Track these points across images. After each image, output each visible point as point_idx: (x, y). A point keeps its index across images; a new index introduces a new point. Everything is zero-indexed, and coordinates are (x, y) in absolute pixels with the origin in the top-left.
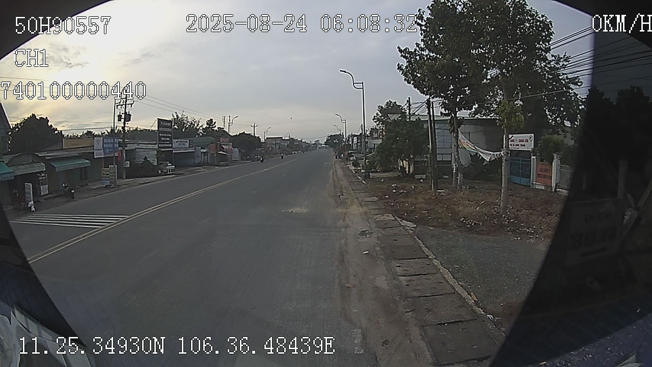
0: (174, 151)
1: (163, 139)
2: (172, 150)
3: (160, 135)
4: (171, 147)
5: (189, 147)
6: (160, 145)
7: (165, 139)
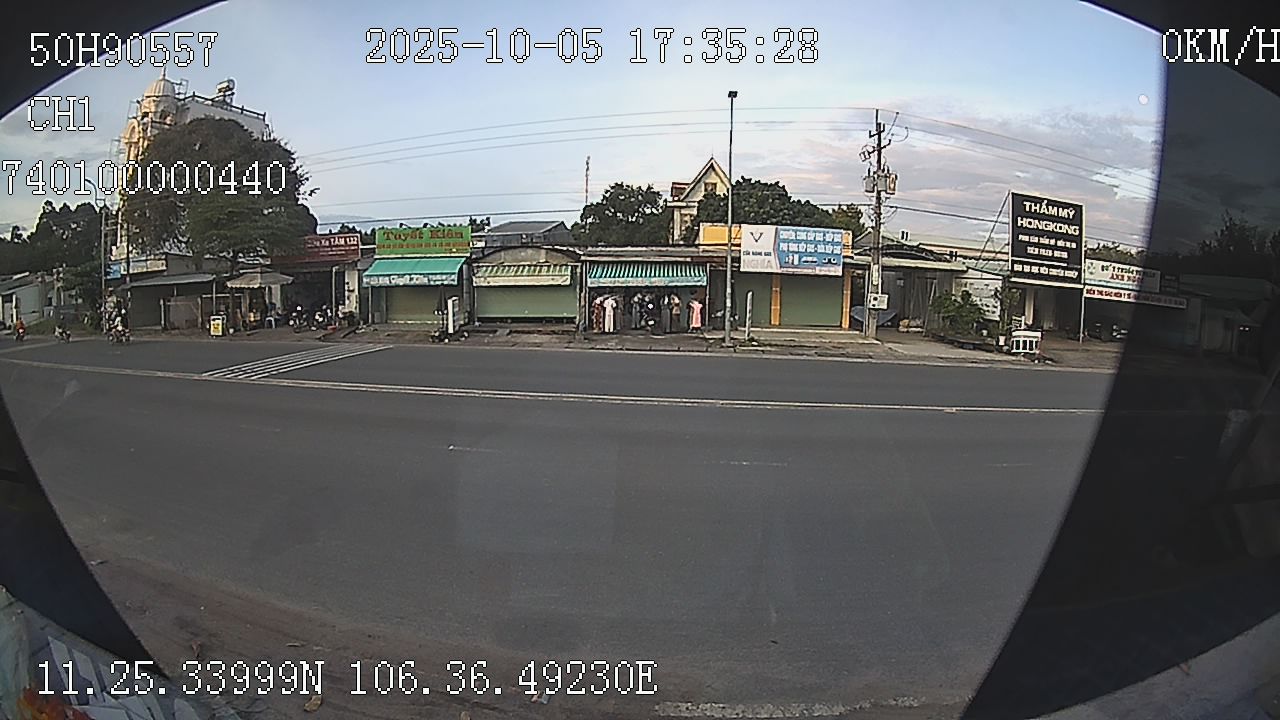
0: (1088, 292)
1: (1030, 250)
2: (1082, 290)
3: (1025, 238)
4: (1078, 280)
5: (1161, 292)
6: (1018, 268)
7: (1043, 252)
